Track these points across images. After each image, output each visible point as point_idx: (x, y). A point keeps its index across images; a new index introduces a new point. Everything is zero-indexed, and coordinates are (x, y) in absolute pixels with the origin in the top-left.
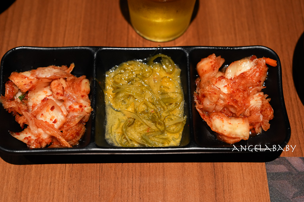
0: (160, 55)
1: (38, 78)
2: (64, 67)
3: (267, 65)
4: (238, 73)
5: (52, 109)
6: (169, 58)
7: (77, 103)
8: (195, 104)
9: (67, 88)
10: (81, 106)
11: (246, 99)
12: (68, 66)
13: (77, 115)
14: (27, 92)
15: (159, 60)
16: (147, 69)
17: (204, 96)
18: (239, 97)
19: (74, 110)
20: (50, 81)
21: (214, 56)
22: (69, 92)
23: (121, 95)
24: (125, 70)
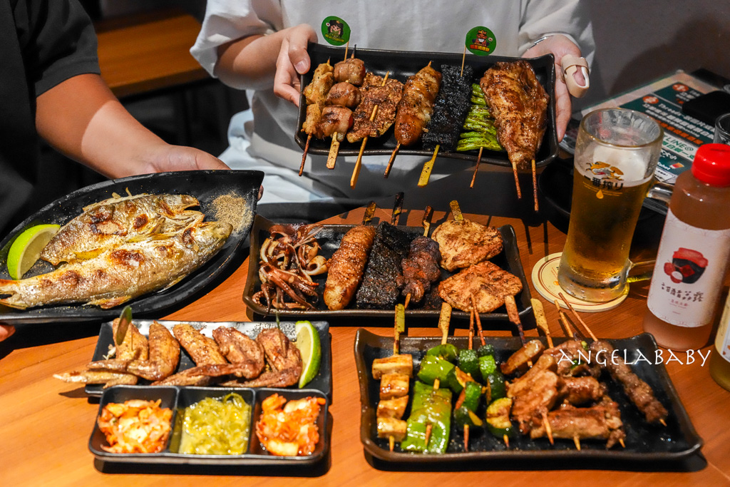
0: (232, 394)
1: (129, 407)
2: (152, 402)
3: (319, 404)
4: (295, 409)
5: (138, 427)
6: (240, 397)
7: (158, 425)
8: (256, 430)
9: (152, 413)
10: (161, 426)
11: (298, 427)
12: (155, 402)
13: (157, 434)
14: (119, 418)
15: (231, 399)
16: (220, 405)
17: (264, 424)
18: (292, 426)
19: (156, 430)
20: (138, 410)
21: (276, 395)
22: (154, 417)
23: (196, 422)
24: (202, 406)
